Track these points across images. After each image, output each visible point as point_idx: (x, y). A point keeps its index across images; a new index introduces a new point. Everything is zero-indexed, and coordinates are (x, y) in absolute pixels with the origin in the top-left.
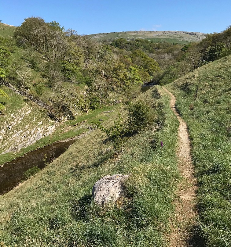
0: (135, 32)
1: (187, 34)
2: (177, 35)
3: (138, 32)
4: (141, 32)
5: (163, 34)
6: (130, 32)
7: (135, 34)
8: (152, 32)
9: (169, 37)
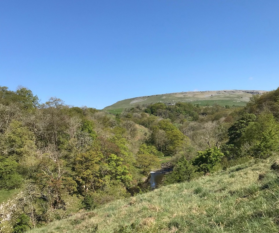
0: (182, 93)
1: (248, 93)
2: (235, 95)
3: (186, 93)
4: (190, 93)
5: (217, 94)
6: (176, 94)
7: (182, 96)
8: (203, 92)
9: (225, 97)
